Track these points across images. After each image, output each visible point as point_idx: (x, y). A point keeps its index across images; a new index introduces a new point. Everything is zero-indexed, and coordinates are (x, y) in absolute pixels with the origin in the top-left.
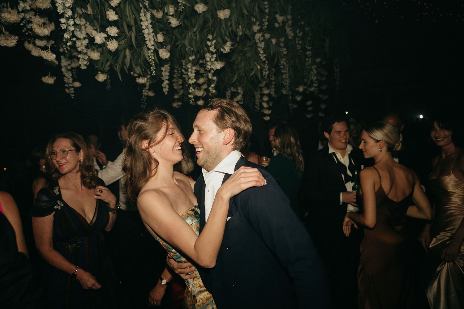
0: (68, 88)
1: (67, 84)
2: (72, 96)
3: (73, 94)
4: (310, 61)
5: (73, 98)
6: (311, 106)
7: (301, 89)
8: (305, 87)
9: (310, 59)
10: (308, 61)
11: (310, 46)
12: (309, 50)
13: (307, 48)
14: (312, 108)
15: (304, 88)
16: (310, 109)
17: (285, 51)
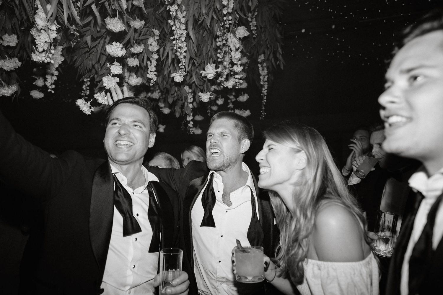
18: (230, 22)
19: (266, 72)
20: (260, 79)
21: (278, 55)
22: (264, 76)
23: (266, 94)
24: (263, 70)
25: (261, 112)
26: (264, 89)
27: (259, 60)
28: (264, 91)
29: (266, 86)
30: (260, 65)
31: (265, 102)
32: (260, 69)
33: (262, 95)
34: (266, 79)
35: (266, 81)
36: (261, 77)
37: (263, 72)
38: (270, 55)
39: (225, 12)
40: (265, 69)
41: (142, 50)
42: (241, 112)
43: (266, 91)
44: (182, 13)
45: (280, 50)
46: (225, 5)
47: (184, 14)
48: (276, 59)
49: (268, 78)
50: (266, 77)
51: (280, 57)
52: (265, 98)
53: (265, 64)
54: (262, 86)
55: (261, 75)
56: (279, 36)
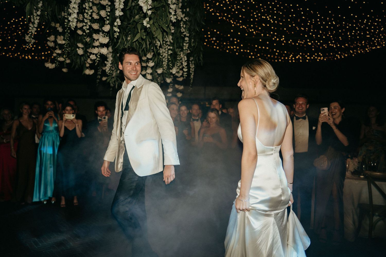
4: (187, 46)
7: (174, 71)
10: (186, 46)
15: (177, 70)
17: (173, 29)
19: (193, 66)
20: (190, 70)
21: (200, 58)
22: (192, 68)
23: (192, 78)
24: (192, 65)
27: (191, 60)
28: (192, 77)
29: (193, 74)
30: (190, 62)
31: (192, 83)
32: (191, 64)
34: (193, 70)
35: (193, 71)
36: (191, 69)
37: (192, 66)
38: (196, 57)
40: (193, 64)
42: (179, 86)
45: (202, 55)
48: (199, 60)
49: (194, 70)
50: (193, 69)
51: (201, 59)
52: (192, 80)
53: (193, 62)
54: (191, 74)
55: (191, 68)
56: (202, 49)
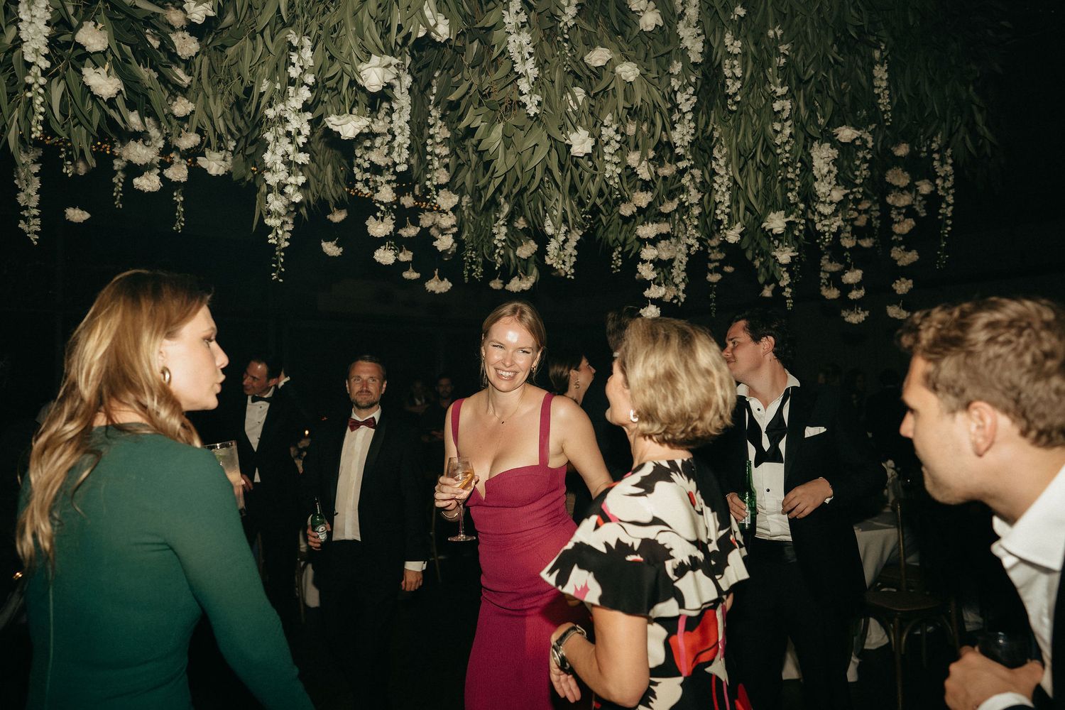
0: (26, 220)
1: (26, 208)
2: (32, 239)
3: (36, 233)
5: (35, 243)
6: (858, 286)
7: (776, 222)
8: (791, 218)
9: (789, 123)
11: (782, 85)
12: (783, 97)
13: (775, 92)
14: (862, 292)
15: (787, 220)
16: (855, 295)
18: (788, 155)
19: (950, 168)
22: (946, 178)
23: (950, 215)
25: (939, 253)
26: (944, 206)
28: (946, 210)
30: (936, 156)
31: (949, 232)
32: (937, 162)
33: (940, 217)
34: (950, 184)
35: (949, 189)
39: (778, 141)
40: (949, 161)
41: (675, 207)
43: (951, 208)
44: (720, 151)
46: (779, 130)
47: (725, 150)
48: (976, 137)
49: (955, 180)
50: (951, 178)
51: (985, 131)
52: (949, 222)
53: (950, 151)
54: (944, 199)
